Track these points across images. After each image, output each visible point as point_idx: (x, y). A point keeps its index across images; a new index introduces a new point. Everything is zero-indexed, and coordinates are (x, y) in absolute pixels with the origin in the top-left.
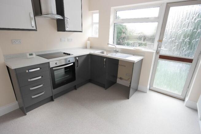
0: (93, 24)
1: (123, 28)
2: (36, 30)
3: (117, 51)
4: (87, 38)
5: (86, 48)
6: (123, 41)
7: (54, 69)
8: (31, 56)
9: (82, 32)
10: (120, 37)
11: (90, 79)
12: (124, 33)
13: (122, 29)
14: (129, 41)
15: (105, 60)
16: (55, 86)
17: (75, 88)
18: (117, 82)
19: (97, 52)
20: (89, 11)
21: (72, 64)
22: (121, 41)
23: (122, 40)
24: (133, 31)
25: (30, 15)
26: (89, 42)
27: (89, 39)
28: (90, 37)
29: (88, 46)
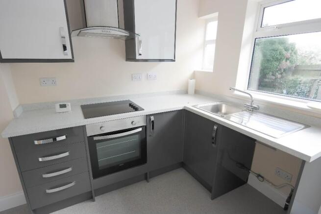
0: (205, 43)
1: (286, 50)
2: (72, 61)
3: (255, 108)
4: (191, 72)
5: (185, 92)
6: (282, 77)
7: (95, 138)
8: (63, 110)
9: (174, 61)
10: (277, 68)
11: (182, 162)
12: (287, 59)
13: (284, 52)
14: (298, 76)
15: (215, 127)
16: (97, 172)
17: (146, 177)
18: (249, 182)
19: (201, 107)
20: (199, 17)
21: (140, 129)
22: (279, 76)
23: (281, 74)
24: (313, 55)
25: (60, 32)
26: (192, 82)
27: (194, 76)
28: (198, 72)
29: (191, 90)
